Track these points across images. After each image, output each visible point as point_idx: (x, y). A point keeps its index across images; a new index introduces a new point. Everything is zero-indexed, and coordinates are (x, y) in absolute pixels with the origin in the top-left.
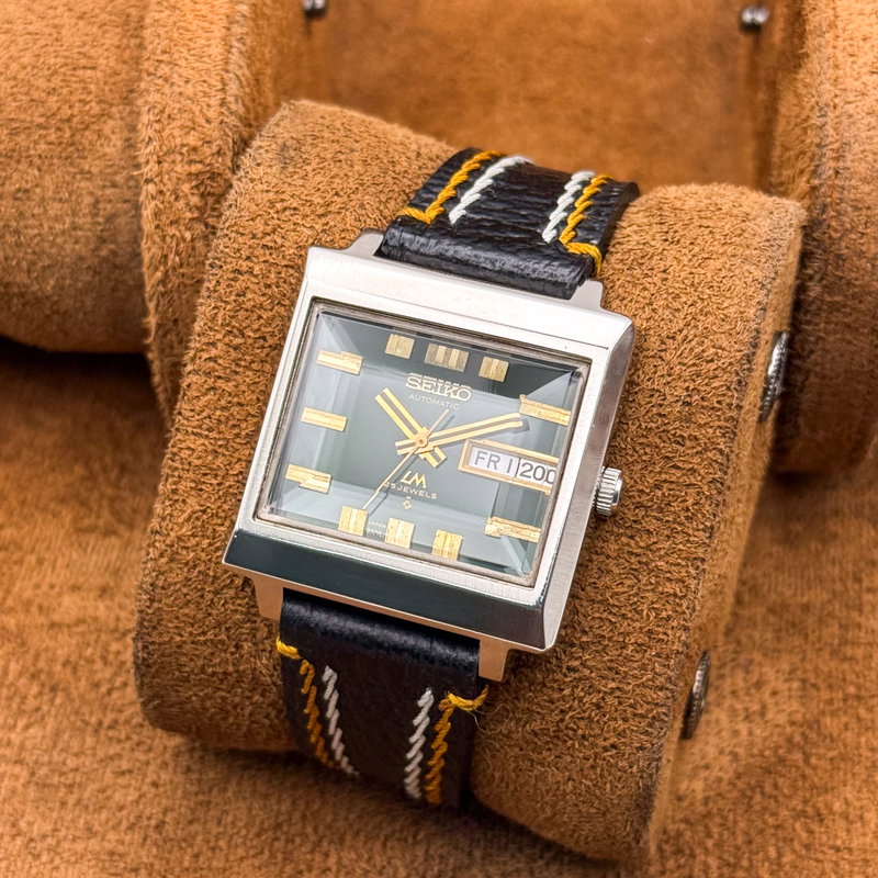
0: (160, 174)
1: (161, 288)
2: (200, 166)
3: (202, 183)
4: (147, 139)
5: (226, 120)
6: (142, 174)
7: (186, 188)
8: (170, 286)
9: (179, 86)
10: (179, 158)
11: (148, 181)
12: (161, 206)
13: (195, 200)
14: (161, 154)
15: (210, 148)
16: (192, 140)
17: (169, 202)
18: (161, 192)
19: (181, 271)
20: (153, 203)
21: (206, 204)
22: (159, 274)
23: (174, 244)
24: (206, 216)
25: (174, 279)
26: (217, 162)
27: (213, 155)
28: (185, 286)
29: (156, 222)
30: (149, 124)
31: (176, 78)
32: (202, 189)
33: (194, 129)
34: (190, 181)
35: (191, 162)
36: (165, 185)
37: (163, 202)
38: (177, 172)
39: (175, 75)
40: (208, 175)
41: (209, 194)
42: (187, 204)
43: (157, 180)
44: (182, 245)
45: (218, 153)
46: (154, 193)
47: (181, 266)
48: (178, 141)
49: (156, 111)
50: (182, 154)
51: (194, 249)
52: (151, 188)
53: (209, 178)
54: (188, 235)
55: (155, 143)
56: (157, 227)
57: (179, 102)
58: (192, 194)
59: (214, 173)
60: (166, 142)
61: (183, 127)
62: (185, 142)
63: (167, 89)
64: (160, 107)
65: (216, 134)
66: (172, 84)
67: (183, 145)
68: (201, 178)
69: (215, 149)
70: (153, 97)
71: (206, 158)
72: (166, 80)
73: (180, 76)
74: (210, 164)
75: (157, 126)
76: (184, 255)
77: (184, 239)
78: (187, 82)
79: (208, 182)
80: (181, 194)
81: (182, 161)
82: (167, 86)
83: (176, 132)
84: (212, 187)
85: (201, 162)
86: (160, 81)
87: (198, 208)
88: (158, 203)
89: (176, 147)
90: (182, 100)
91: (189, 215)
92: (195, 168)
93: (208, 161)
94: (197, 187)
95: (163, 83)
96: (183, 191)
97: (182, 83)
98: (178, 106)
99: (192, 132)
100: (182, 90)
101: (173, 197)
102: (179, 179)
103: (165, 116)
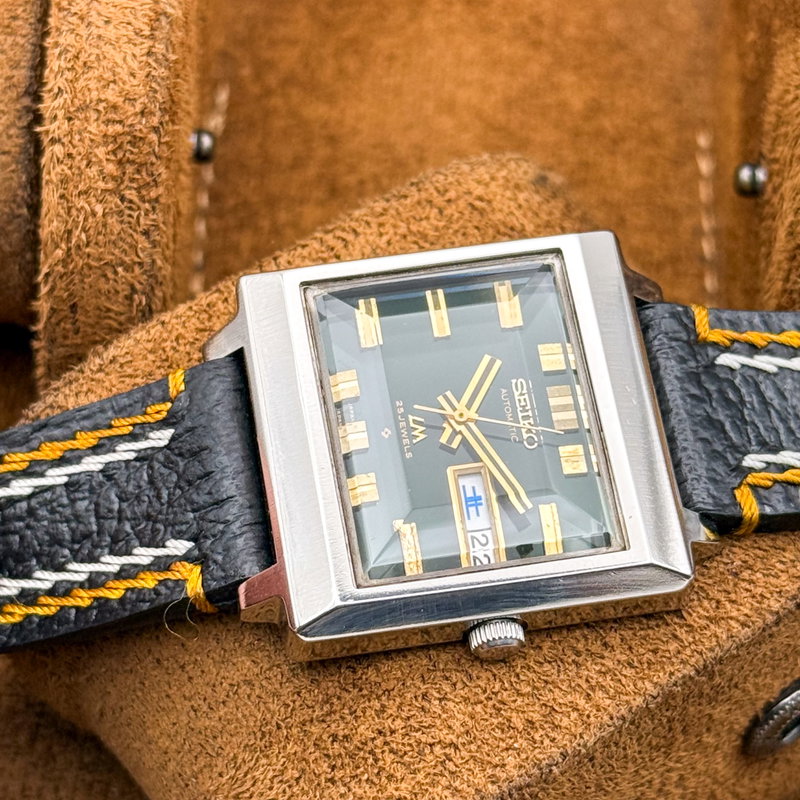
0: (70, 133)
1: (60, 268)
2: (118, 128)
3: (120, 147)
4: (56, 90)
5: (154, 73)
6: (47, 132)
7: (101, 152)
8: (71, 267)
9: (97, 27)
10: (94, 116)
11: (53, 141)
12: (69, 172)
13: (111, 168)
14: (72, 109)
15: (133, 106)
16: (111, 95)
17: (79, 168)
18: (70, 155)
19: (88, 250)
20: (58, 169)
21: (124, 173)
22: (59, 253)
23: (81, 218)
24: (122, 187)
25: (77, 259)
26: (140, 123)
27: (136, 114)
28: (90, 267)
29: (61, 191)
30: (61, 72)
31: (94, 18)
32: (120, 155)
33: (114, 82)
34: (106, 144)
35: (108, 122)
36: (74, 147)
37: (70, 168)
38: (90, 133)
39: (93, 13)
40: (129, 138)
41: (128, 161)
42: (101, 172)
43: (65, 140)
44: (90, 220)
45: (142, 113)
46: (61, 157)
47: (88, 245)
48: (94, 95)
49: (69, 56)
50: (98, 111)
51: (105, 225)
52: (58, 149)
53: (130, 142)
54: (99, 209)
55: (65, 96)
56: (62, 197)
57: (98, 47)
58: (107, 160)
59: (135, 137)
60: (79, 95)
61: (100, 78)
62: (103, 97)
63: (83, 31)
64: (73, 51)
65: (141, 90)
66: (89, 24)
67: (100, 101)
68: (119, 141)
69: (138, 108)
70: (66, 39)
71: (127, 118)
72: (82, 19)
73: (99, 14)
74: (131, 125)
75: (69, 75)
76: (91, 232)
77: (94, 214)
78: (107, 22)
79: (129, 147)
80: (94, 159)
81: (97, 120)
82: (83, 26)
83: (93, 85)
84: (132, 153)
85: (120, 122)
86: (74, 19)
87: (114, 178)
88: (65, 168)
89: (91, 102)
90: (102, 44)
91: (101, 185)
92: (112, 129)
93: (129, 122)
94: (114, 152)
95: (79, 22)
96: (96, 156)
97: (101, 23)
98: (97, 51)
99: (112, 85)
100: (101, 32)
101: (85, 162)
102: (92, 141)
103: (80, 63)
